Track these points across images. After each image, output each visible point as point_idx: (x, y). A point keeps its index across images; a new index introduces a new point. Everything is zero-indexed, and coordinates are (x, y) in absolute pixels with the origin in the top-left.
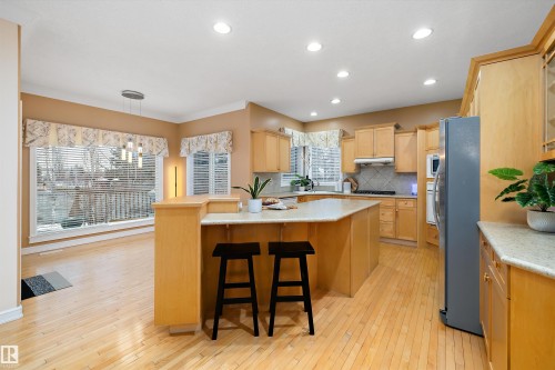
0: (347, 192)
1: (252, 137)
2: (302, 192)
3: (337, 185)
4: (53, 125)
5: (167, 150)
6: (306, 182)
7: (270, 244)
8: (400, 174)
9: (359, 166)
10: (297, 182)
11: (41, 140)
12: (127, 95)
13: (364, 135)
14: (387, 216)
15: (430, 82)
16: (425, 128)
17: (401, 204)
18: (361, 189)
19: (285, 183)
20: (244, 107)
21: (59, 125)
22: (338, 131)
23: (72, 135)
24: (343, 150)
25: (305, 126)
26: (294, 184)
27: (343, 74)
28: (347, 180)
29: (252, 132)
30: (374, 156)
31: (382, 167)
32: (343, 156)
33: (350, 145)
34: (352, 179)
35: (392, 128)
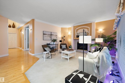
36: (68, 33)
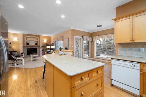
36: (13, 39)
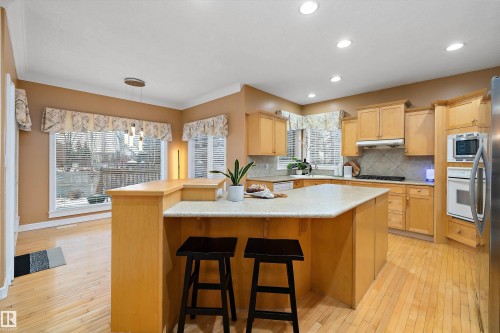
0: (348, 176)
1: (247, 120)
2: (299, 176)
3: (337, 169)
4: (69, 113)
5: (170, 135)
6: (304, 166)
7: (250, 239)
8: (410, 158)
9: (363, 150)
10: (294, 166)
11: (59, 126)
12: (129, 82)
13: (368, 115)
14: (396, 205)
15: (455, 47)
16: (446, 104)
17: (413, 192)
18: (364, 173)
19: (282, 166)
20: (239, 90)
21: (74, 113)
22: (338, 112)
23: (85, 122)
24: (343, 133)
25: (303, 109)
26: (291, 167)
27: (344, 44)
28: (347, 164)
29: (247, 115)
30: (379, 137)
31: (388, 151)
32: (343, 138)
33: (351, 127)
34: (353, 162)
35: (402, 106)
